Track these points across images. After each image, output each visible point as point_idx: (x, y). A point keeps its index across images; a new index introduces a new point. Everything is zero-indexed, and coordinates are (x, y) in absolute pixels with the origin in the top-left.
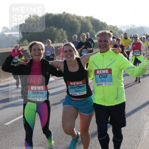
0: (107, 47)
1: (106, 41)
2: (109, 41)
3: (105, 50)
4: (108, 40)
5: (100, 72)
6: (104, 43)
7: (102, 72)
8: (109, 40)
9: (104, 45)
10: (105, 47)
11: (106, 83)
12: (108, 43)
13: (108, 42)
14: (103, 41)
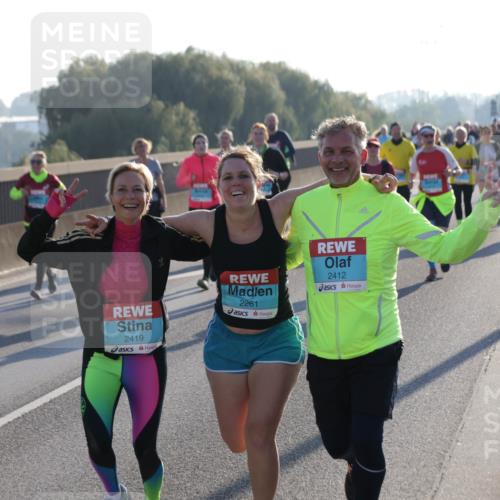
0: (351, 169)
1: (347, 151)
2: (357, 151)
3: (346, 181)
4: (354, 147)
5: (329, 247)
6: (341, 158)
7: (334, 249)
8: (359, 147)
9: (341, 163)
10: (347, 169)
11: (346, 283)
12: (355, 156)
13: (353, 153)
14: (338, 152)
